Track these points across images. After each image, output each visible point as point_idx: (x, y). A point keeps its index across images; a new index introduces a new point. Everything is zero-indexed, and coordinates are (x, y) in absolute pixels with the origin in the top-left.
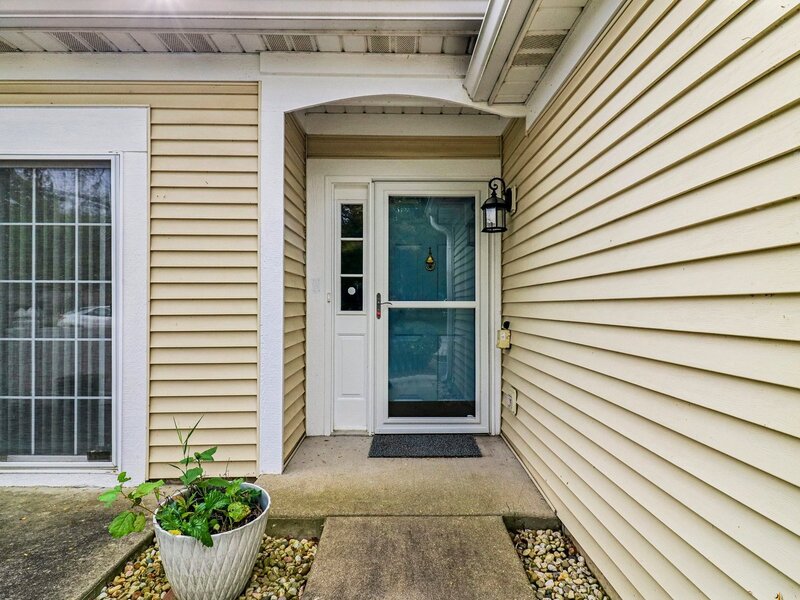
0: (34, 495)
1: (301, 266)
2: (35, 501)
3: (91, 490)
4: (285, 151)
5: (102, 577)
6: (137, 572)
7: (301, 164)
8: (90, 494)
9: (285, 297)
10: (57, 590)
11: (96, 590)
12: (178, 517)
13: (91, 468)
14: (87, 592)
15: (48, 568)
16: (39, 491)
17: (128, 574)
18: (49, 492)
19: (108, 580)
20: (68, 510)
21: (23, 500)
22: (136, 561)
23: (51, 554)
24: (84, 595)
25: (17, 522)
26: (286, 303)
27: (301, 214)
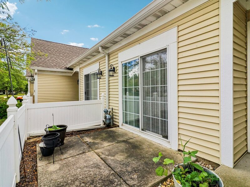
0: (151, 143)
1: (244, 74)
2: (151, 145)
3: (163, 146)
4: (234, 21)
5: (160, 180)
6: (171, 184)
7: (244, 26)
8: (163, 147)
9: (233, 88)
10: (148, 178)
11: (158, 184)
12: (180, 175)
13: (163, 140)
14: (155, 183)
15: (148, 168)
16: (152, 142)
17: (168, 183)
18: (154, 143)
19: (162, 182)
20: (157, 151)
21: (148, 143)
22: (171, 179)
23: (150, 164)
24: (154, 184)
25: (145, 149)
26: (234, 91)
27: (244, 49)
